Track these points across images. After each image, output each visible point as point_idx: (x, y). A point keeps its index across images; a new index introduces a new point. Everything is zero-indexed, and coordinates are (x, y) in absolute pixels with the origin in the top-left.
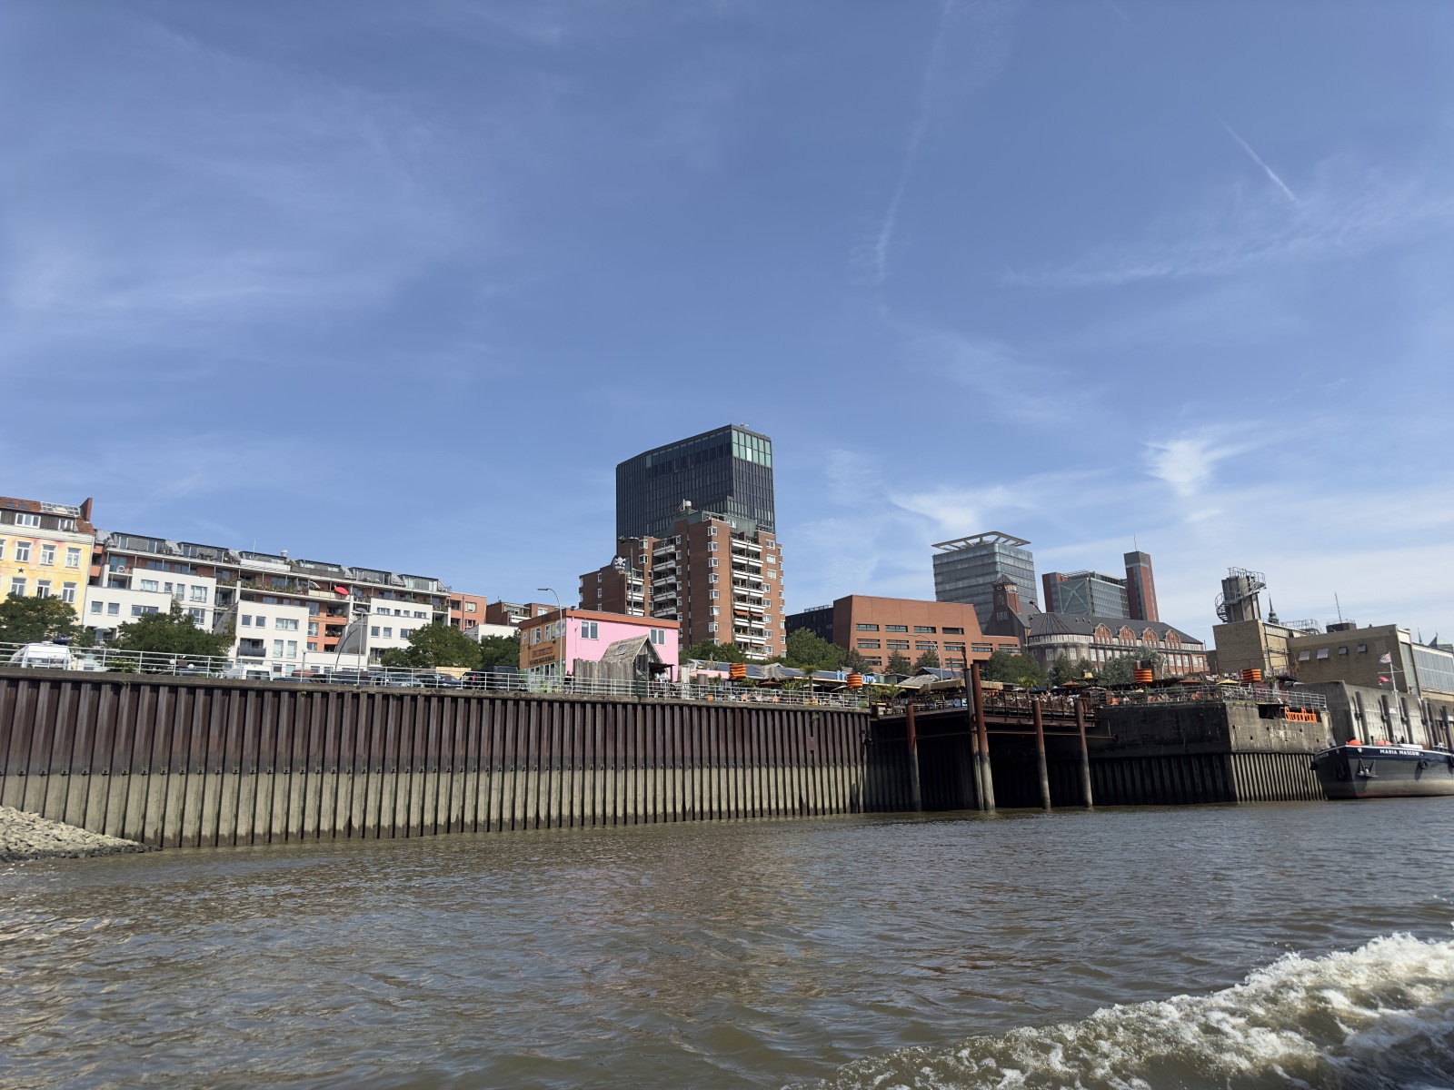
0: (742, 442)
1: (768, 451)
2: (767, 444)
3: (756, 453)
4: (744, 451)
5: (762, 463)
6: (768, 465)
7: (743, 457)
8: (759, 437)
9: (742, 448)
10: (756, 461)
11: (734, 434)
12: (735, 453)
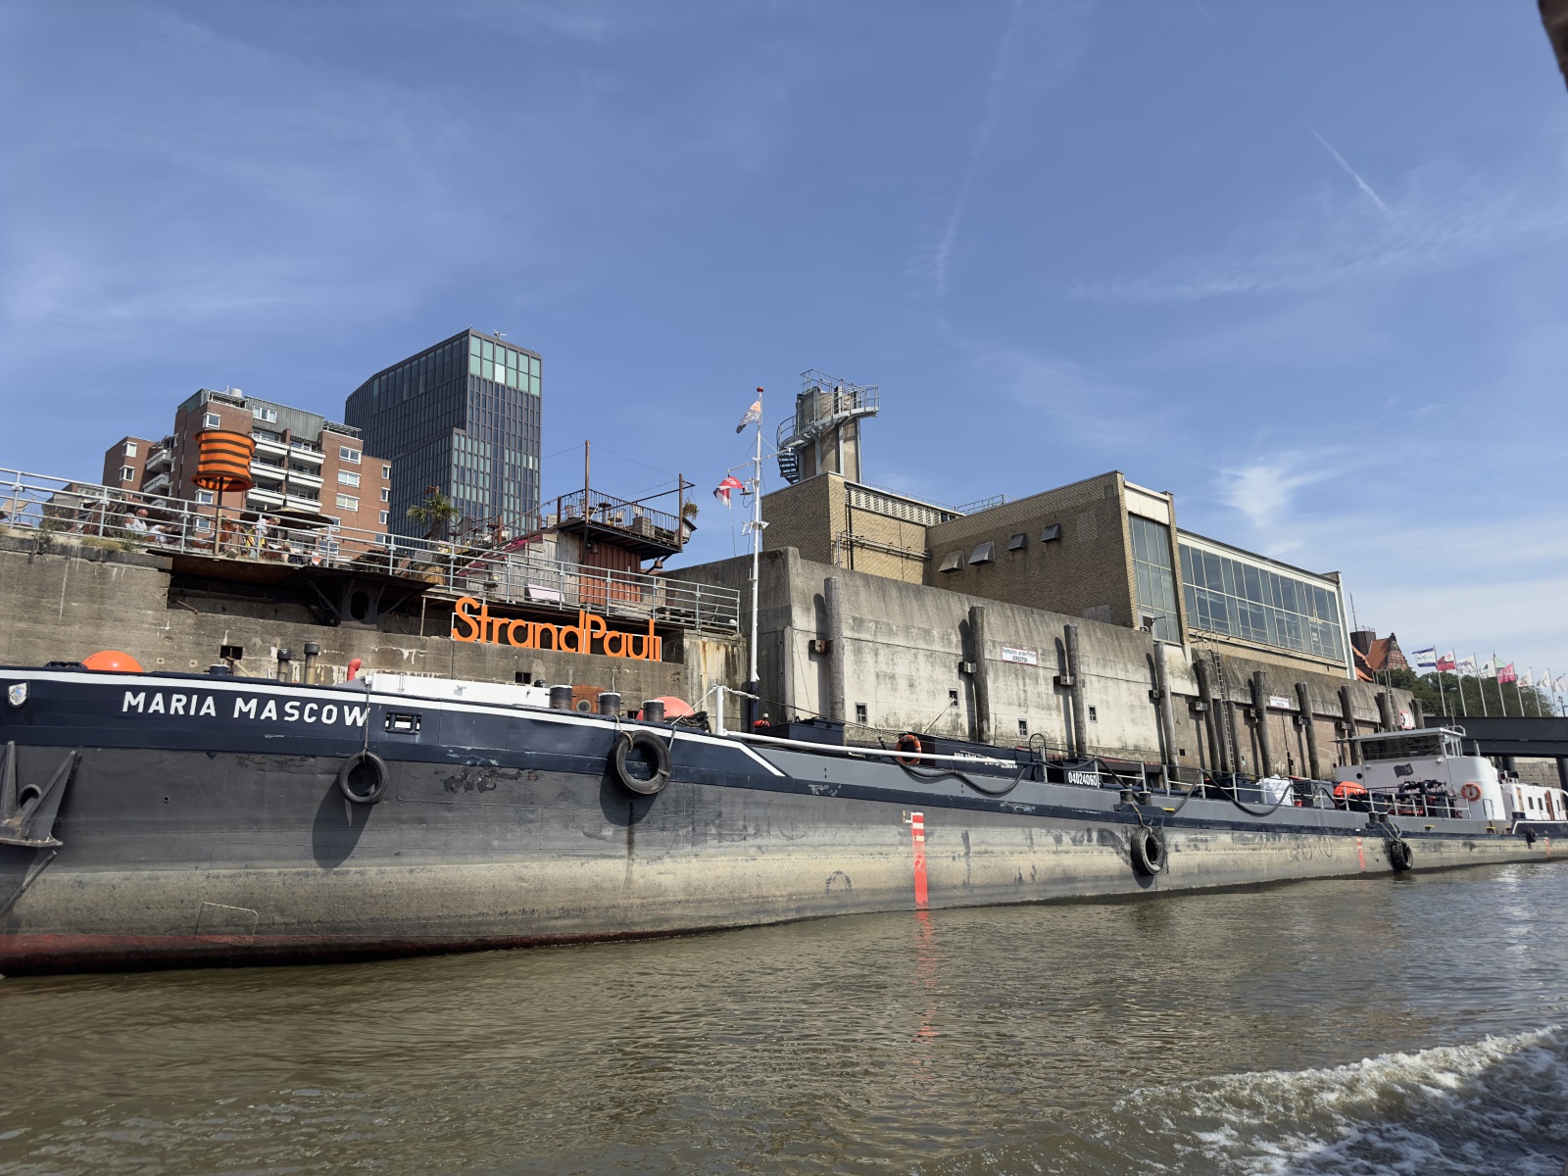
0: (488, 354)
1: (535, 371)
2: (535, 364)
3: (512, 374)
4: (488, 365)
5: (523, 387)
6: (535, 391)
7: (487, 375)
8: (519, 352)
9: (487, 365)
10: (512, 383)
11: (474, 345)
12: (474, 367)
